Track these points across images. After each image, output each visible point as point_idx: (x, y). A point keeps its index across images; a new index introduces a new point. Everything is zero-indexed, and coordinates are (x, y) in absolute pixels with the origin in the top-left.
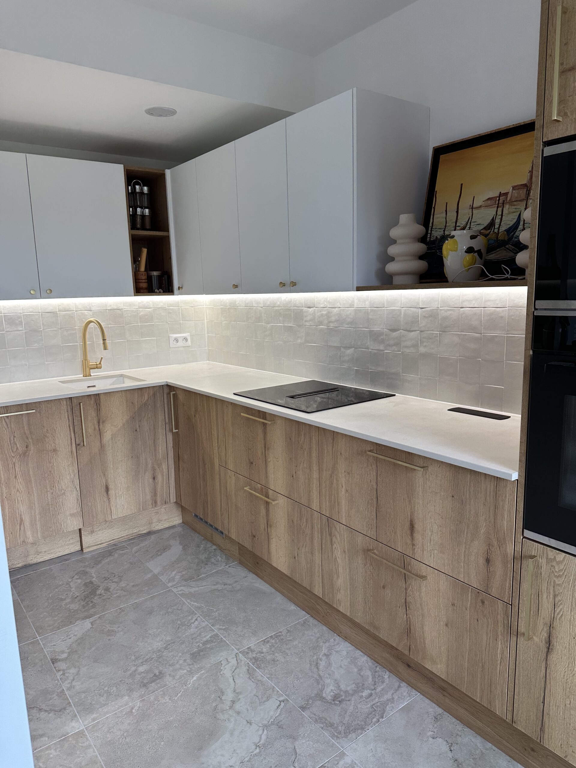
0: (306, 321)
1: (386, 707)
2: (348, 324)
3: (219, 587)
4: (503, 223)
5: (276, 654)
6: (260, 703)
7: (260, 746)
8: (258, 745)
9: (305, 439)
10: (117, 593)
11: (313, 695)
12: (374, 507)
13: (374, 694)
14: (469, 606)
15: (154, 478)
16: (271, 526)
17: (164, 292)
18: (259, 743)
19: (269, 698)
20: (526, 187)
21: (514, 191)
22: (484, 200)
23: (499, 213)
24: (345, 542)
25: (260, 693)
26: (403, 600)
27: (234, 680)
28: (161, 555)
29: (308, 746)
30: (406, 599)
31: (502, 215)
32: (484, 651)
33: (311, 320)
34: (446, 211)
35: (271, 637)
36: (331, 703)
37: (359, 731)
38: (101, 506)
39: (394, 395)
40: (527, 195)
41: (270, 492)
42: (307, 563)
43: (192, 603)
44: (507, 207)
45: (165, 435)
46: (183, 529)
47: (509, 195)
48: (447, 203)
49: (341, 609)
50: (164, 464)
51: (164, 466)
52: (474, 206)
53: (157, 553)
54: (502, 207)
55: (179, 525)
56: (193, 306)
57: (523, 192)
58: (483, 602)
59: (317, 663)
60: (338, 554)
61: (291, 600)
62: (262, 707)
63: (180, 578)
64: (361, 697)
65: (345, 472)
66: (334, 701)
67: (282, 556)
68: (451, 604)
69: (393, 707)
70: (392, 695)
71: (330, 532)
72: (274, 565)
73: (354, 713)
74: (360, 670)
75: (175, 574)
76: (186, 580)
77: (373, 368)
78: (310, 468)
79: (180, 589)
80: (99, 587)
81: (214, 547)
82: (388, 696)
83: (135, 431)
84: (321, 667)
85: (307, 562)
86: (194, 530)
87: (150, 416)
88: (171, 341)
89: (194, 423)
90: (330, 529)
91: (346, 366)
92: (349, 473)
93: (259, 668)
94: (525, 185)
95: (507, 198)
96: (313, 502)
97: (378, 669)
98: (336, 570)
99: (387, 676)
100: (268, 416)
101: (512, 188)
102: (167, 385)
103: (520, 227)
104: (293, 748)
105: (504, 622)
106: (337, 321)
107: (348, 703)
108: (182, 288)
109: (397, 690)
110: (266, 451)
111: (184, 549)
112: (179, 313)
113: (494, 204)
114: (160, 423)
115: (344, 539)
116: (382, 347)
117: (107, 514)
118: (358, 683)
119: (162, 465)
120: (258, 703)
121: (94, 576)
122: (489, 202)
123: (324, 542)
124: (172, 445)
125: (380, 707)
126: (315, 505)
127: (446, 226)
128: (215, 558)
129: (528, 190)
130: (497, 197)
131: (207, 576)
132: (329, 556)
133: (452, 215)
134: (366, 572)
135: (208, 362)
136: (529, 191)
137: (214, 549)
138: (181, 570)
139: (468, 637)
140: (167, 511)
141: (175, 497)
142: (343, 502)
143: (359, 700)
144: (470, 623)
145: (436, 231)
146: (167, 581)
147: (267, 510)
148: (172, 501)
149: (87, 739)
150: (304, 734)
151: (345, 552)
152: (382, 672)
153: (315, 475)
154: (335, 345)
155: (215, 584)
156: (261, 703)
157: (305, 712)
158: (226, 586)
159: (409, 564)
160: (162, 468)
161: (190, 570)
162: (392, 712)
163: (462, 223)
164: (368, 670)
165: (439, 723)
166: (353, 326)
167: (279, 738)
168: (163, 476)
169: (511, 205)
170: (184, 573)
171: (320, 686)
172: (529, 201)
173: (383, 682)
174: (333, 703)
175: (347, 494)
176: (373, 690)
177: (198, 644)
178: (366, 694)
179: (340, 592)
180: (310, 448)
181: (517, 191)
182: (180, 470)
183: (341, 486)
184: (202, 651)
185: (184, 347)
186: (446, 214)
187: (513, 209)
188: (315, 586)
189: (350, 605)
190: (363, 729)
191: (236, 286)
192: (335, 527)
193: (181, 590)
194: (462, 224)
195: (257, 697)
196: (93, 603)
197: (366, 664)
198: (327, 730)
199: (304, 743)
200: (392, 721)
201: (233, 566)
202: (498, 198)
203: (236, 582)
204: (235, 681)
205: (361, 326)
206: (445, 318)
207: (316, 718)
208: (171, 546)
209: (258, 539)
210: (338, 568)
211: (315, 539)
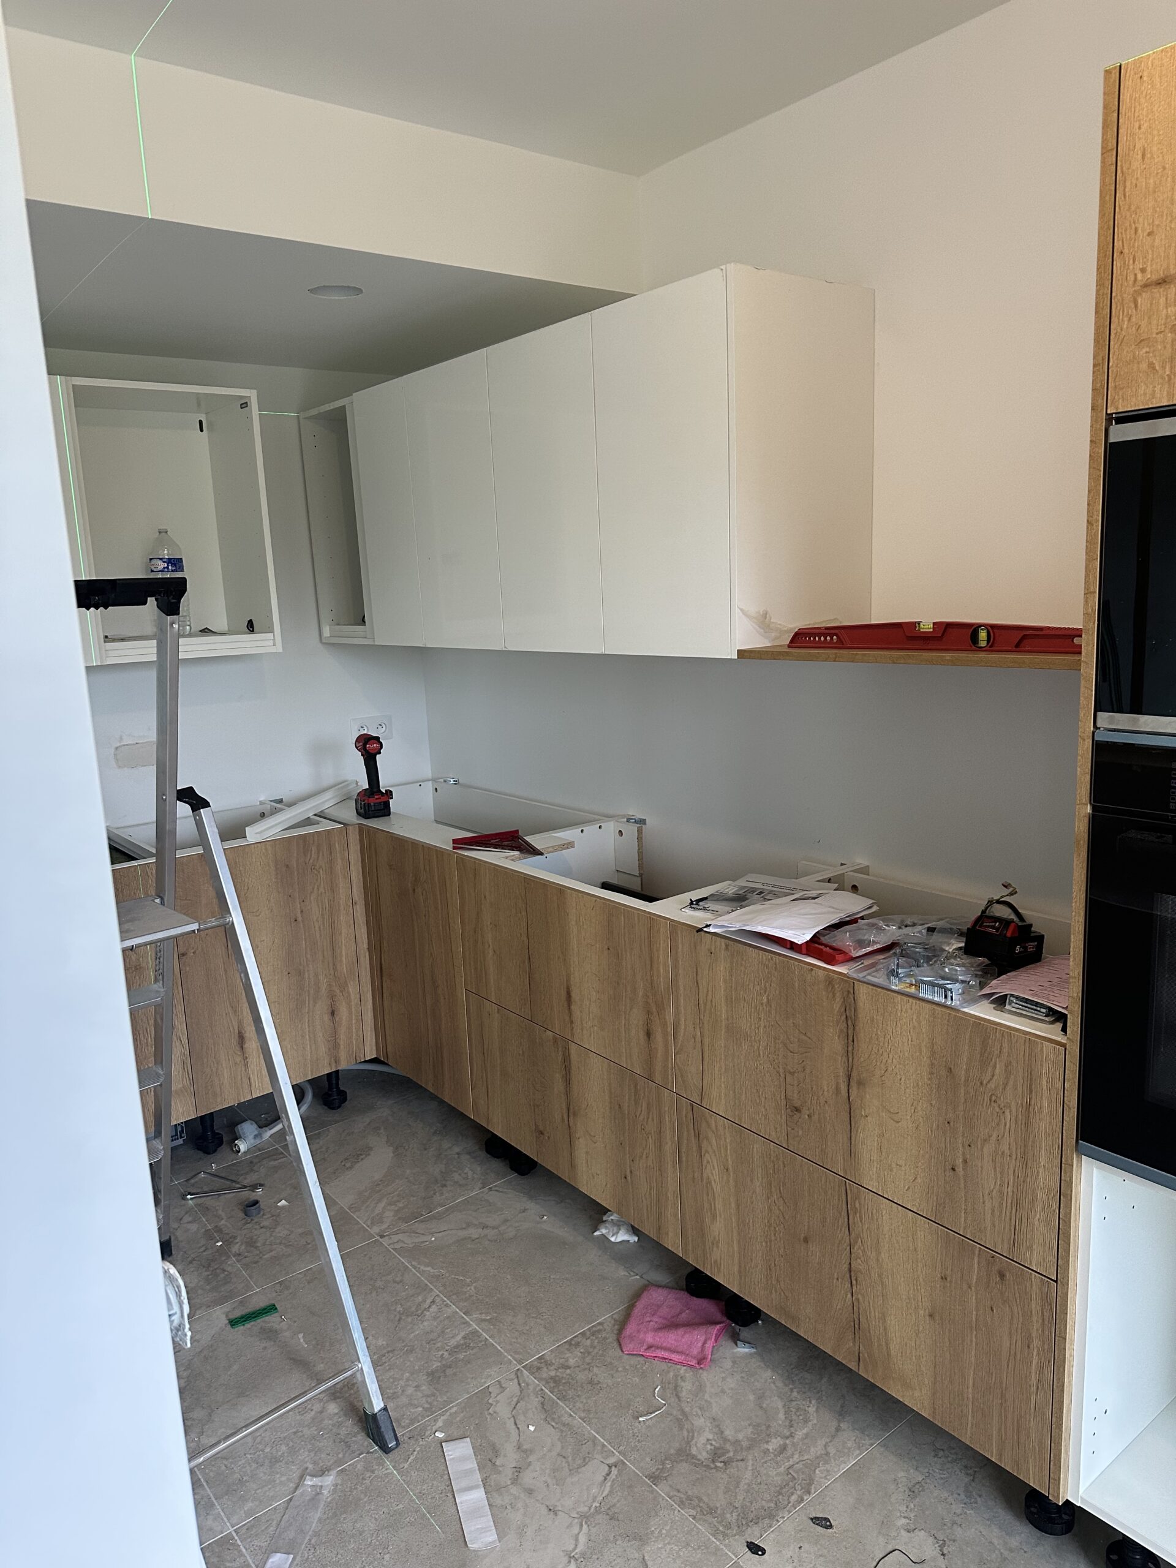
1: (815, 1471)
3: (474, 1232)
5: (595, 1369)
6: (570, 1470)
7: (576, 1556)
8: (572, 1555)
10: (272, 1251)
11: (672, 1451)
13: (790, 1446)
14: (975, 1281)
15: (333, 1013)
16: (575, 1114)
18: (574, 1549)
19: (587, 1459)
24: (727, 1151)
25: (569, 1450)
26: (846, 1266)
27: (516, 1424)
28: (351, 1168)
29: (669, 1554)
30: (850, 1264)
32: (1006, 1366)
35: (583, 1334)
36: (707, 1466)
37: (766, 1521)
38: (231, 1074)
41: (573, 1048)
42: (650, 1189)
43: (422, 1268)
45: (352, 927)
46: (392, 1111)
50: (352, 983)
53: (343, 1164)
58: (1002, 1276)
59: (676, 1387)
60: (714, 1172)
62: (575, 1479)
63: (394, 1216)
64: (766, 1452)
66: (713, 1461)
67: (599, 1172)
68: (939, 1276)
69: (828, 1471)
70: (825, 1446)
71: (697, 1132)
72: (584, 1190)
73: (754, 1486)
74: (761, 1397)
75: (384, 1208)
76: (406, 1220)
79: (395, 1238)
80: (235, 1237)
81: (457, 1149)
82: (817, 1449)
83: (293, 920)
84: (683, 1394)
85: (650, 1186)
87: (322, 890)
89: (413, 904)
90: (696, 1125)
93: (563, 1398)
97: (795, 1394)
98: (711, 1204)
99: (814, 1409)
104: (641, 1559)
105: (1042, 1313)
107: (740, 1464)
109: (833, 1437)
111: (397, 1154)
115: (727, 1147)
117: (242, 1088)
118: (758, 1425)
119: (347, 986)
120: (567, 1470)
121: (223, 1215)
123: (684, 1148)
124: (366, 946)
125: (803, 1473)
128: (459, 1171)
131: (447, 1209)
132: (696, 1177)
134: (770, 1210)
137: (458, 1154)
138: (395, 1199)
139: (974, 1340)
141: (374, 1048)
143: (763, 1458)
144: (977, 1315)
146: (369, 1223)
147: (568, 1083)
148: (368, 1057)
149: (241, 1555)
150: (661, 1531)
151: (727, 1170)
152: (804, 1400)
155: (464, 1226)
156: (573, 1470)
157: (659, 1486)
158: (486, 1231)
159: (856, 1198)
160: (349, 993)
161: (412, 1199)
162: (826, 1481)
164: (776, 1398)
165: (917, 1500)
167: (612, 1539)
168: (350, 1007)
170: (400, 1205)
171: (685, 1433)
173: (806, 1421)
174: (712, 1466)
176: (787, 1438)
177: (441, 1353)
178: (775, 1447)
179: (718, 1247)
182: (385, 995)
184: (450, 1367)
188: (667, 1234)
189: (740, 1272)
190: (772, 1516)
192: (707, 1122)
193: (398, 1242)
195: (564, 1457)
196: (226, 1273)
197: (772, 1385)
198: (705, 1520)
199: (662, 1548)
200: (828, 1499)
201: (497, 1188)
203: (506, 1221)
204: (519, 1426)
207: (680, 1498)
208: (371, 1149)
209: (549, 1138)
210: (714, 1199)
211: (667, 1143)
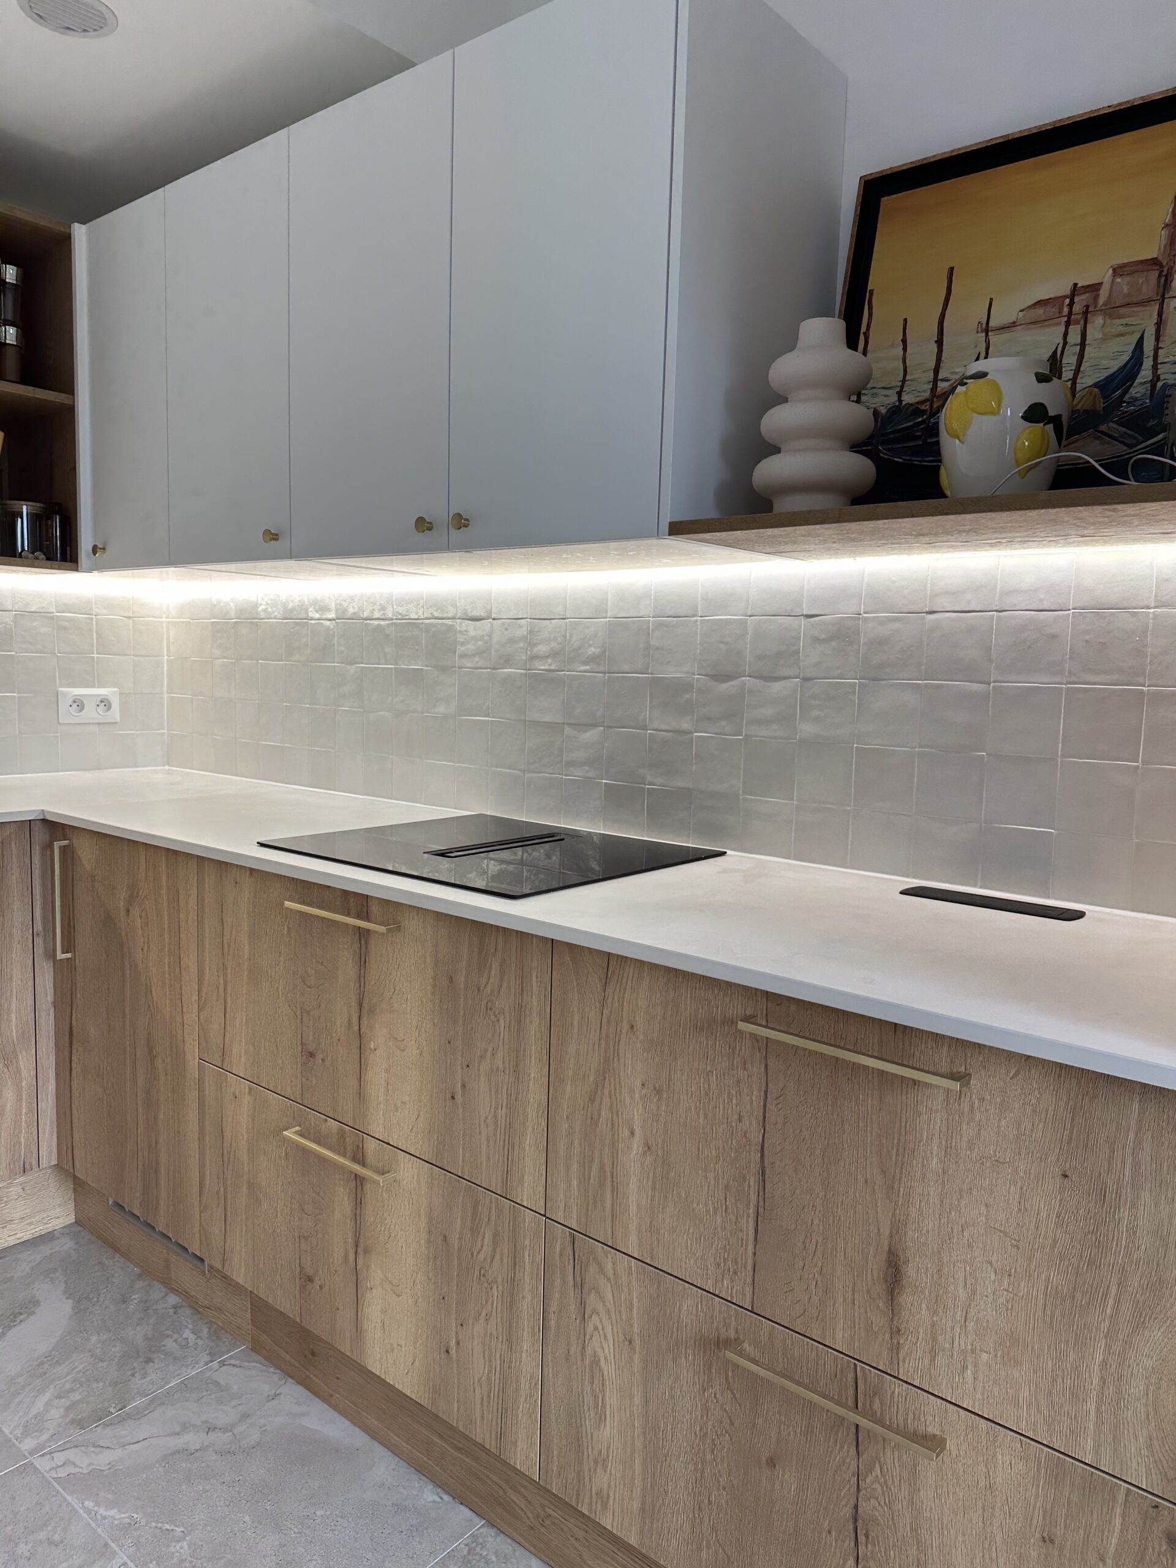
0: (463, 656)
2: (585, 663)
3: (193, 1440)
4: (1088, 364)
9: (501, 979)
12: (748, 1206)
14: (1112, 1548)
16: (367, 1251)
17: (48, 559)
20: (1157, 267)
21: (1119, 280)
22: (1023, 307)
23: (1074, 337)
24: (631, 1311)
26: (847, 1511)
30: (856, 1507)
31: (1083, 344)
33: (479, 653)
34: (904, 341)
39: (723, 854)
40: (1161, 289)
41: (371, 1146)
42: (491, 1371)
43: (102, 1511)
44: (1097, 323)
45: (30, 970)
46: (77, 1243)
47: (1101, 291)
48: (905, 320)
49: (608, 1522)
50: (24, 1053)
51: (25, 1062)
52: (993, 323)
54: (1082, 322)
55: (66, 1231)
56: (131, 615)
57: (1148, 282)
58: (1173, 1541)
60: (605, 1347)
61: (421, 1469)
63: (62, 1418)
65: (643, 1085)
67: (403, 1343)
68: (1038, 1535)
71: (579, 1279)
75: (48, 1404)
76: (80, 1424)
77: (659, 780)
78: (517, 1070)
79: (59, 1458)
81: (173, 1299)
85: (491, 1366)
86: (114, 1247)
88: (63, 706)
89: (123, 934)
90: (578, 1267)
91: (577, 774)
92: (658, 1091)
94: (1154, 262)
95: (1096, 298)
96: (521, 1180)
98: (596, 1397)
100: (374, 909)
101: (1111, 271)
102: (45, 821)
103: (1142, 373)
106: (554, 654)
108: (104, 549)
110: (365, 1021)
111: (79, 1311)
112: (91, 630)
113: (1058, 315)
114: (16, 933)
115: (632, 1304)
116: (686, 725)
119: (16, 1057)
122: (1040, 312)
123: (554, 1307)
124: (50, 998)
126: (529, 1192)
127: (904, 381)
128: (176, 1336)
129: (1164, 273)
130: (1065, 297)
131: (152, 1401)
132: (572, 1352)
133: (922, 353)
134: (706, 1409)
135: (167, 767)
136: (1166, 276)
137: (175, 1307)
138: (67, 1386)
140: (29, 1192)
141: (55, 1151)
142: (633, 1185)
145: (874, 395)
146: (18, 1432)
147: (358, 1202)
148: (44, 1163)
151: (630, 1342)
153: (534, 1094)
154: (547, 718)
155: (178, 1430)
158: (213, 1436)
159: (875, 1394)
160: (19, 1071)
161: (95, 1385)
163: (957, 370)
166: (602, 668)
168: (19, 1089)
169: (1112, 317)
170: (76, 1396)
172: (1169, 304)
175: (649, 1159)
179: (605, 1468)
180: (520, 1010)
181: (1127, 279)
182: (74, 1072)
183: (627, 1133)
185: (99, 724)
186: (905, 349)
187: (1116, 326)
188: (515, 1444)
189: (643, 1510)
191: (272, 536)
192: (599, 1264)
193: (64, 1464)
194: (957, 373)
201: (232, 1362)
202: (1067, 301)
203: (245, 1416)
205: (626, 668)
206: (880, 643)
208: (37, 1303)
209: (321, 1287)
210: (603, 1391)
211: (524, 1298)
